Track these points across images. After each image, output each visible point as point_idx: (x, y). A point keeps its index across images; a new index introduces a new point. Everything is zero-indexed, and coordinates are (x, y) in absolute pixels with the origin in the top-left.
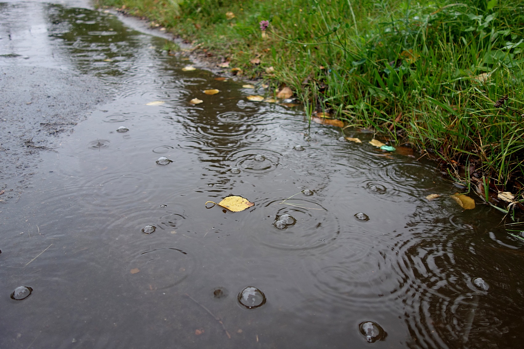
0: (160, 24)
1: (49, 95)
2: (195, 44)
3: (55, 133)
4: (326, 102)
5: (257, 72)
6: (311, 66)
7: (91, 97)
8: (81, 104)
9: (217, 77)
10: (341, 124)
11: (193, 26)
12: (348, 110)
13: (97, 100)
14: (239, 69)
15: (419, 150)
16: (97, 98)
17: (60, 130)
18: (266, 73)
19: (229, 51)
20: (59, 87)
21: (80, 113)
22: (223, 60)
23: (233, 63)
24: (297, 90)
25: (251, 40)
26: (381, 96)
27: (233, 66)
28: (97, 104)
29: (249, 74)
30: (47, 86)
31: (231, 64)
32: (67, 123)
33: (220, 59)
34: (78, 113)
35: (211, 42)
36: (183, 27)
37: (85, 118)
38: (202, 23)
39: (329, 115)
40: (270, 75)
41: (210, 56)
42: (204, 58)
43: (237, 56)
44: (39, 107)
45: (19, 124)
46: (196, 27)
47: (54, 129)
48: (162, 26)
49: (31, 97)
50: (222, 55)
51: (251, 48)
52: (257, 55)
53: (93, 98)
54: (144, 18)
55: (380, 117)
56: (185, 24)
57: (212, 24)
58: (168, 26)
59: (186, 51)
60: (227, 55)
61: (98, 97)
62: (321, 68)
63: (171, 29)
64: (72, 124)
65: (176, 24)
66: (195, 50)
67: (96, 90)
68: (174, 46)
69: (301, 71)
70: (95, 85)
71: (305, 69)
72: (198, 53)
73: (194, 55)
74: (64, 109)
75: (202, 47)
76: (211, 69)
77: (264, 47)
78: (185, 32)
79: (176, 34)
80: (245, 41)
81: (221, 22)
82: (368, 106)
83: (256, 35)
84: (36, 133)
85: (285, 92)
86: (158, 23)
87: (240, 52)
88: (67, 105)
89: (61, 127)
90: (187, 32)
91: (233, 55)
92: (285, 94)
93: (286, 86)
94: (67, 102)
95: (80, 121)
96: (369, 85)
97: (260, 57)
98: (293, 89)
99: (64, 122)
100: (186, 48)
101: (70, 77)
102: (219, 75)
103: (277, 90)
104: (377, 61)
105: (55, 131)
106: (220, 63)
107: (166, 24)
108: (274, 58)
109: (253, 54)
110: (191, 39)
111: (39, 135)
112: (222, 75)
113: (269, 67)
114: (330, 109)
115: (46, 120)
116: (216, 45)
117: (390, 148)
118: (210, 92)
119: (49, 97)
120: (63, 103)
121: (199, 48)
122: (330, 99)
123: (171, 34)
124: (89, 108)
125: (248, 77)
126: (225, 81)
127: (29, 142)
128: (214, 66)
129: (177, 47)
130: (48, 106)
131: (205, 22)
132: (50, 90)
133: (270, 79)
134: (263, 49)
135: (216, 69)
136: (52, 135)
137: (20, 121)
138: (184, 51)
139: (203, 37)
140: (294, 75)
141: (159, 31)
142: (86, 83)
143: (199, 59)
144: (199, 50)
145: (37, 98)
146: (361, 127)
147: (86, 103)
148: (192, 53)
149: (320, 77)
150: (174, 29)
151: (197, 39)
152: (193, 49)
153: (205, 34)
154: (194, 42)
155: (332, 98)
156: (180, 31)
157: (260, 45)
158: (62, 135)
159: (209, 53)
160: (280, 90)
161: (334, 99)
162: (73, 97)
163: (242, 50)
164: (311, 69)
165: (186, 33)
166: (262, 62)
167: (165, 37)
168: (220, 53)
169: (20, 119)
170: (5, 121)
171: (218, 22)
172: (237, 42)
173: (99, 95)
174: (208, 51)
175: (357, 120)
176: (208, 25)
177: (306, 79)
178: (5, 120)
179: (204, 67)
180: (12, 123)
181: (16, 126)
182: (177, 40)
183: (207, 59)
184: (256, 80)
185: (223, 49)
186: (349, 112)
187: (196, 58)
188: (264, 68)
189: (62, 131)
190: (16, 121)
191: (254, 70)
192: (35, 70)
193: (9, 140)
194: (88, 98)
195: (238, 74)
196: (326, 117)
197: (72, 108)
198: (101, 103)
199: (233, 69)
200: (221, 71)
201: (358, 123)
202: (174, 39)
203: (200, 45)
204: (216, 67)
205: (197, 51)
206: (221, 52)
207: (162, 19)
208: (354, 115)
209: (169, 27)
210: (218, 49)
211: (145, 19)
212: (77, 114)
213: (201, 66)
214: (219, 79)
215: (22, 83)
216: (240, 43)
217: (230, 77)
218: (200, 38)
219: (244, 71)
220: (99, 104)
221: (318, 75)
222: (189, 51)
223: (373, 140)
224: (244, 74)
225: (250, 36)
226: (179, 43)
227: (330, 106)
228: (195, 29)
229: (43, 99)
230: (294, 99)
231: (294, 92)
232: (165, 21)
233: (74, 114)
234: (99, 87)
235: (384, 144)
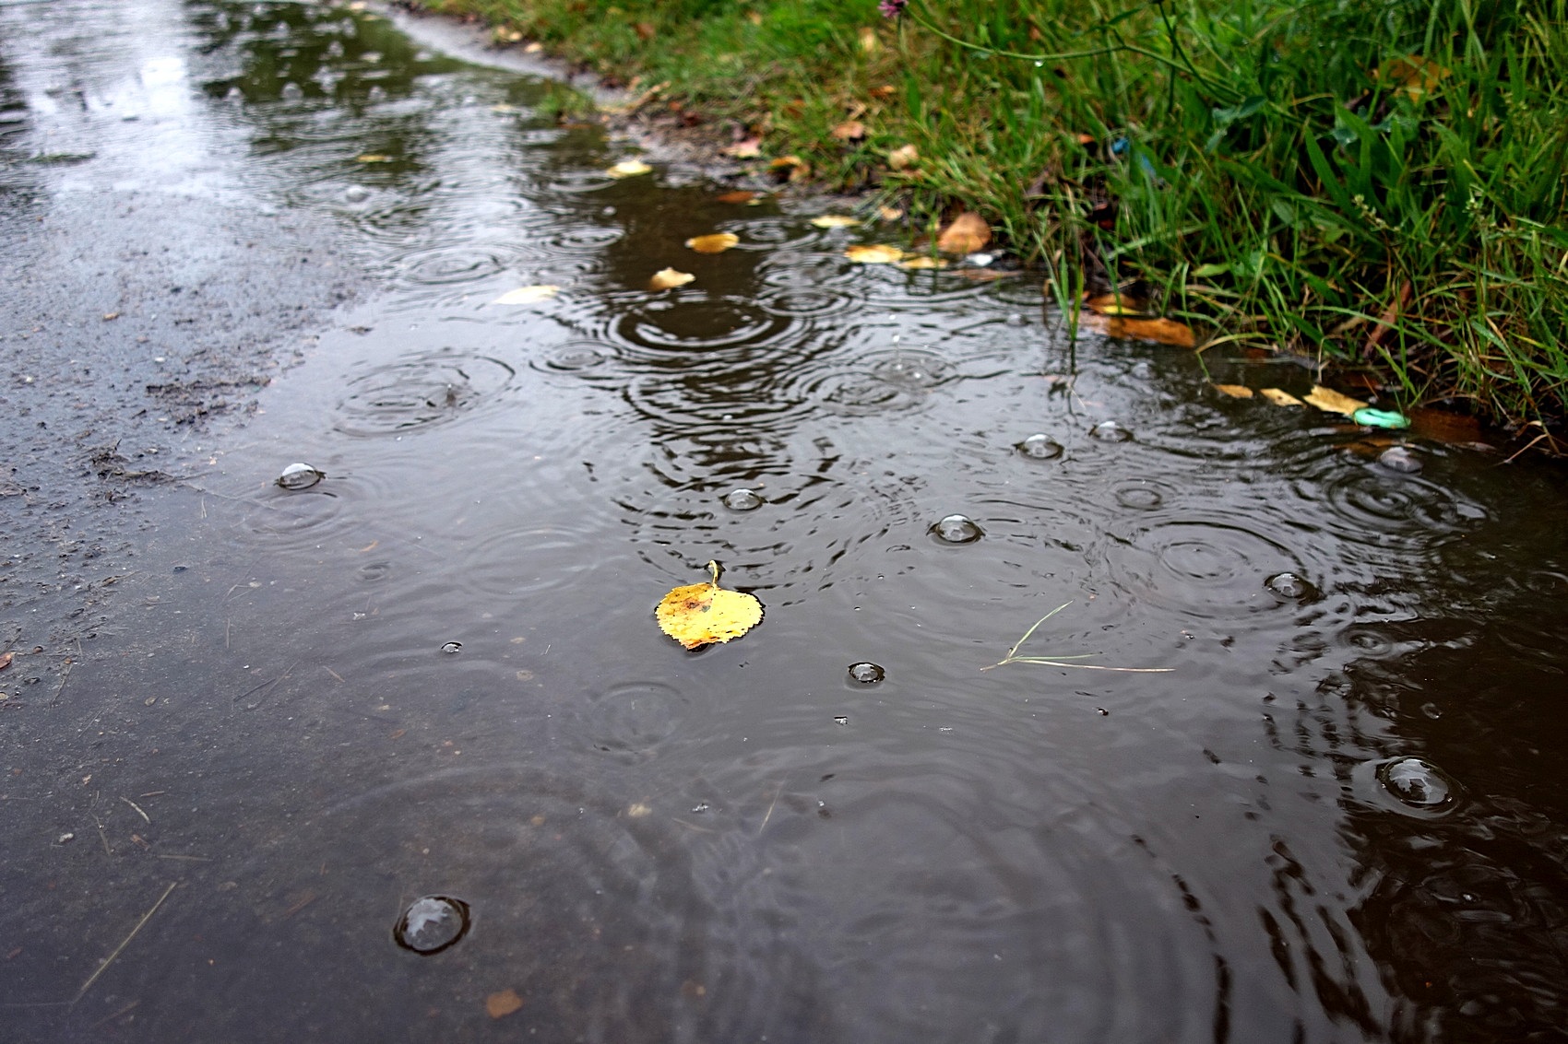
0: (525, 33)
1: (178, 283)
2: (639, 86)
3: (197, 420)
4: (1121, 257)
5: (858, 165)
6: (1047, 136)
7: (314, 284)
8: (284, 309)
9: (725, 189)
10: (1183, 335)
11: (631, 31)
12: (1202, 281)
13: (336, 291)
14: (795, 160)
15: (1505, 421)
16: (335, 286)
17: (212, 408)
18: (889, 168)
19: (756, 101)
20: (210, 256)
21: (280, 342)
22: (738, 134)
23: (773, 142)
24: (1008, 221)
25: (825, 61)
26: (1321, 227)
27: (775, 152)
28: (334, 307)
29: (831, 177)
30: (169, 254)
31: (766, 145)
32: (236, 380)
33: (728, 130)
34: (273, 344)
35: (696, 77)
36: (597, 35)
37: (296, 360)
38: (657, 19)
39: (1131, 302)
40: (904, 174)
41: (695, 122)
42: (675, 132)
43: (783, 116)
44: (143, 327)
45: (77, 391)
46: (639, 32)
47: (191, 404)
48: (530, 37)
49: (119, 295)
50: (734, 116)
51: (827, 89)
52: (849, 111)
53: (321, 287)
54: (471, 19)
55: (1327, 303)
56: (605, 27)
57: (690, 18)
58: (550, 37)
59: (614, 111)
60: (750, 118)
61: (336, 281)
62: (1083, 139)
63: (560, 47)
64: (252, 382)
65: (575, 28)
66: (641, 108)
67: (330, 257)
68: (572, 98)
69: (1017, 156)
70: (325, 242)
71: (1029, 147)
72: (655, 116)
73: (642, 124)
74: (227, 329)
75: (664, 97)
76: (703, 166)
77: (872, 82)
78: (605, 50)
79: (578, 60)
80: (806, 64)
81: (719, 13)
82: (1276, 265)
83: (842, 44)
84: (131, 423)
85: (965, 231)
86: (518, 28)
87: (794, 103)
88: (237, 314)
89: (215, 397)
90: (613, 49)
91: (769, 115)
92: (964, 236)
93: (965, 211)
94: (237, 305)
95: (278, 370)
96: (1275, 190)
97: (862, 117)
98: (992, 219)
99: (224, 379)
100: (612, 104)
101: (244, 217)
102: (731, 184)
103: (935, 226)
104: (1295, 103)
105: (195, 410)
106: (730, 143)
107: (543, 31)
108: (913, 115)
109: (837, 107)
110: (628, 73)
111: (139, 431)
112: (741, 185)
113: (898, 148)
114: (1132, 280)
115: (164, 374)
116: (713, 86)
117: (1390, 419)
118: (711, 245)
119: (177, 290)
120: (224, 311)
121: (655, 98)
122: (1131, 246)
123: (561, 62)
124: (310, 320)
125: (829, 186)
126: (754, 202)
127: (106, 458)
128: (712, 156)
129: (583, 103)
130: (172, 324)
131: (667, 16)
132: (182, 267)
133: (904, 187)
134: (871, 90)
135: (718, 165)
136: (188, 429)
137: (78, 382)
138: (608, 113)
139: (666, 65)
140: (990, 170)
141: (523, 54)
142: (297, 236)
143: (660, 137)
144: (657, 106)
145: (138, 298)
146: (1260, 340)
147: (297, 304)
148: (633, 117)
149: (1083, 172)
150: (569, 45)
151: (642, 71)
152: (637, 102)
153: (670, 55)
154: (637, 80)
155: (1138, 243)
156: (589, 51)
157: (858, 77)
158: (217, 425)
159: (689, 114)
160: (947, 222)
161: (1146, 247)
162: (254, 287)
163: (800, 97)
164: (1049, 147)
165: (608, 56)
166: (871, 131)
167: (544, 71)
168: (726, 112)
169: (80, 375)
170: (30, 384)
171: (707, 15)
172: (780, 72)
173: (342, 272)
174: (687, 106)
175: (1244, 319)
176: (678, 21)
177: (1037, 182)
178: (29, 379)
179: (677, 162)
180: (50, 391)
181: (67, 400)
182: (580, 81)
183: (686, 132)
184: (857, 193)
185: (734, 98)
186: (1208, 290)
187: (647, 133)
188: (882, 152)
189: (220, 409)
190: (68, 380)
191: (847, 161)
192: (137, 202)
193: (38, 454)
194: (303, 286)
195: (795, 176)
196: (1125, 311)
197: (253, 326)
198: (347, 302)
199: (776, 162)
200: (736, 170)
201: (1248, 329)
202: (570, 76)
203: (656, 89)
204: (717, 159)
205: (649, 110)
206: (728, 107)
207: (529, 17)
208: (1231, 301)
209: (554, 40)
210: (720, 98)
211: (477, 21)
212: (268, 346)
213: (668, 158)
214: (733, 197)
215: (91, 248)
216: (791, 73)
217: (765, 187)
218: (656, 67)
219: (813, 166)
220: (341, 307)
221: (1076, 164)
222: (623, 112)
223: (1316, 390)
224: (812, 176)
225: (821, 49)
226: (586, 87)
227: (1135, 272)
228: (637, 41)
229: (157, 300)
230: (999, 253)
231: (997, 229)
232: (540, 22)
233: (260, 347)
234: (339, 246)
235: (1364, 405)
